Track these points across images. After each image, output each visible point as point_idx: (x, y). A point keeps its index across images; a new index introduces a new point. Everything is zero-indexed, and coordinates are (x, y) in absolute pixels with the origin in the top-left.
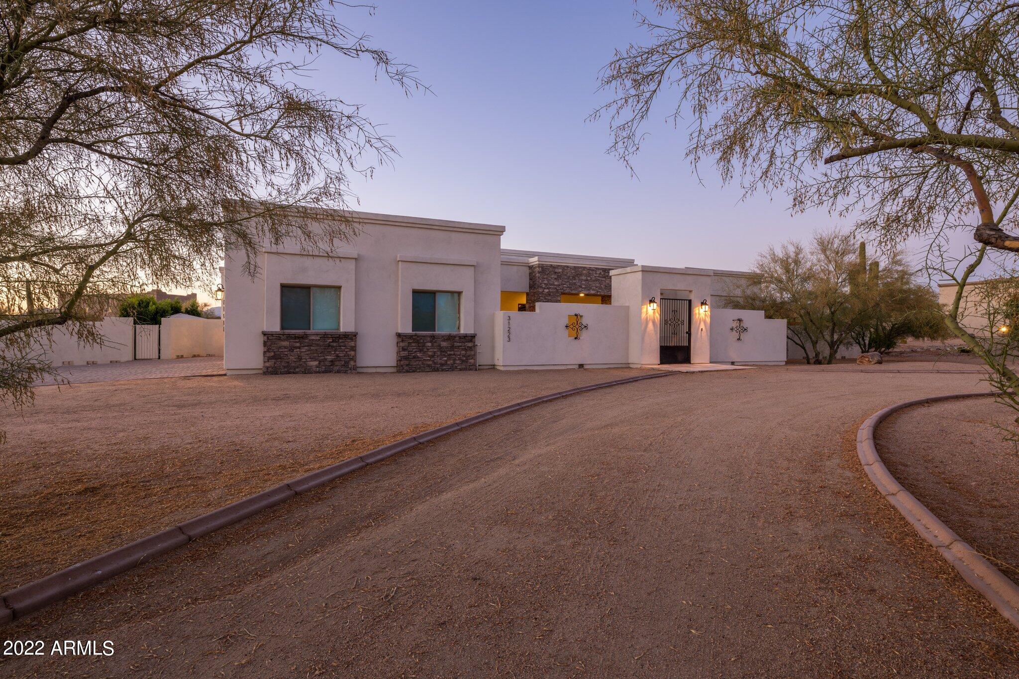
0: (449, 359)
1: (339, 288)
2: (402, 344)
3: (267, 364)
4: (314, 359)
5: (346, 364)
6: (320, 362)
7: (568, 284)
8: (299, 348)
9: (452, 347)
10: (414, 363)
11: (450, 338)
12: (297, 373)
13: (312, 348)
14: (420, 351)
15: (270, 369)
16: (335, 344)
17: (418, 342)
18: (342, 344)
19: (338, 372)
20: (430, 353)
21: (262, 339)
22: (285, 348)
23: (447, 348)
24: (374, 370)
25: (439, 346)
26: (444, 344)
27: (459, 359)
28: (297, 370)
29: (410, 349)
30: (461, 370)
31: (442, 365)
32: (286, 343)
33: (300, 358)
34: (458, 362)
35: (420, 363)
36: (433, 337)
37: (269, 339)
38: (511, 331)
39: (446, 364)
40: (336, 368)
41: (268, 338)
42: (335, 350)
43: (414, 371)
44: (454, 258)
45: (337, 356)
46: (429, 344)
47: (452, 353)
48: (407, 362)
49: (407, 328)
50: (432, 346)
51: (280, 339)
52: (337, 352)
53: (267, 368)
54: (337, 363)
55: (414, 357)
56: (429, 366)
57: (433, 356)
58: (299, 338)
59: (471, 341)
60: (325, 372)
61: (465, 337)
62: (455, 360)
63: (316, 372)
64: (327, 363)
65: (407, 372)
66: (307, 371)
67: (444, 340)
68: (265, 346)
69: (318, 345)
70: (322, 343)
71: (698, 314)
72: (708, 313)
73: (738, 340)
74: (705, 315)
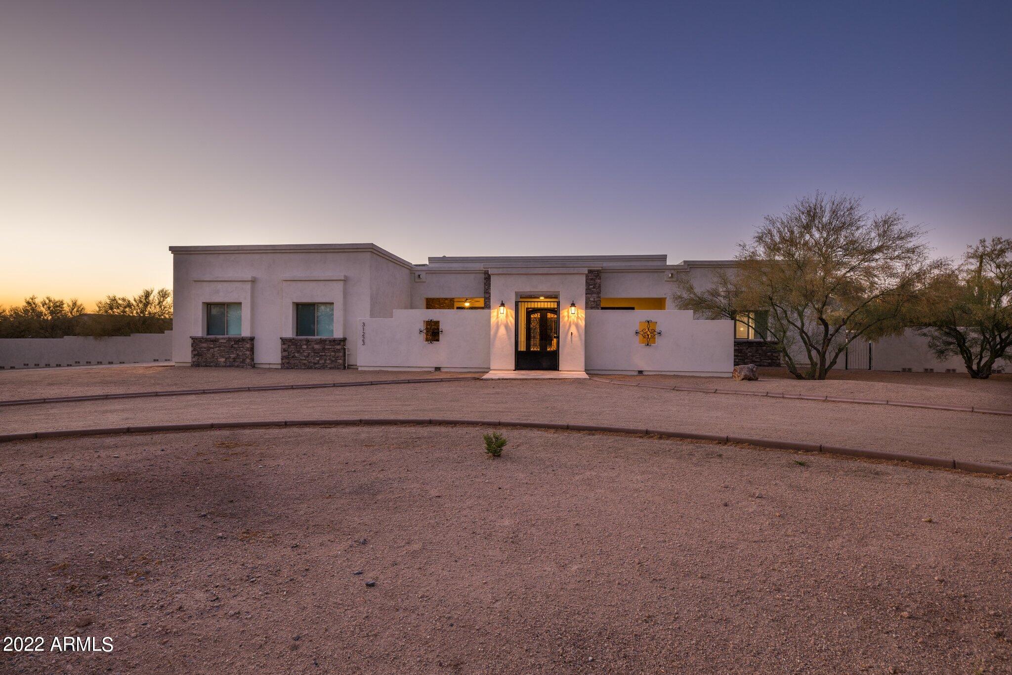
0: (321, 359)
1: (240, 304)
2: (284, 347)
3: (194, 360)
4: (222, 357)
5: (243, 361)
6: (226, 359)
8: (213, 348)
9: (324, 349)
10: (292, 361)
11: (322, 342)
12: (211, 366)
13: (221, 348)
14: (298, 352)
15: (195, 363)
16: (236, 346)
17: (296, 345)
18: (241, 346)
19: (238, 366)
20: (305, 354)
21: (191, 341)
22: (205, 348)
23: (319, 349)
24: (267, 366)
25: (313, 348)
26: (317, 347)
27: (330, 359)
28: (211, 364)
29: (290, 350)
30: (330, 368)
31: (315, 364)
32: (204, 345)
33: (213, 356)
34: (328, 362)
35: (297, 362)
36: (308, 341)
37: (196, 341)
38: (366, 335)
39: (318, 363)
40: (236, 364)
41: (194, 341)
42: (236, 350)
43: (292, 368)
44: (328, 274)
45: (238, 355)
46: (305, 347)
47: (324, 354)
48: (287, 361)
49: (289, 332)
50: (307, 348)
51: (201, 342)
52: (238, 352)
53: (194, 362)
54: (238, 360)
55: (293, 357)
56: (304, 364)
57: (308, 357)
58: (212, 341)
59: (339, 344)
60: (230, 366)
61: (334, 342)
62: (325, 360)
63: (223, 366)
64: (231, 360)
65: (288, 368)
66: (217, 365)
67: (317, 343)
68: (192, 346)
69: (225, 346)
70: (227, 345)
71: (568, 317)
72: (582, 316)
73: (648, 345)
74: (578, 318)
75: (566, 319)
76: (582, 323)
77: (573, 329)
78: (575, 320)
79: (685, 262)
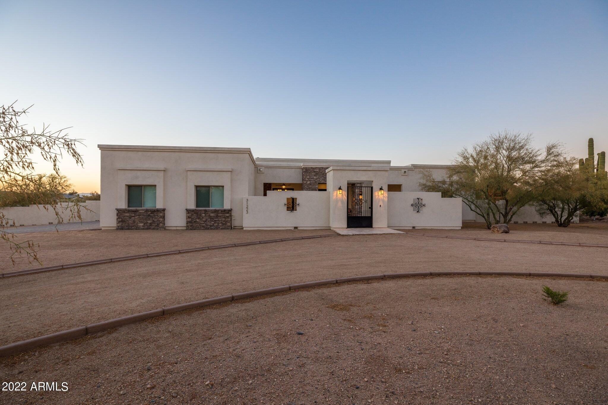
0: (215, 223)
1: (155, 186)
2: (188, 215)
3: (118, 225)
4: (141, 222)
5: (158, 225)
6: (144, 224)
7: (323, 178)
8: (134, 217)
9: (217, 217)
10: (194, 225)
11: (216, 211)
12: (132, 229)
13: (140, 217)
14: (199, 218)
15: (120, 227)
16: (152, 215)
17: (197, 214)
18: (156, 215)
19: (154, 229)
20: (204, 220)
21: (116, 212)
22: (127, 217)
23: (214, 217)
24: (175, 228)
25: (210, 215)
26: (212, 215)
27: (221, 223)
28: (133, 228)
29: (193, 217)
30: (222, 229)
31: (211, 226)
32: (127, 214)
33: (134, 222)
34: (220, 224)
35: (199, 225)
36: (206, 211)
37: (120, 212)
38: (249, 207)
39: (213, 225)
40: (152, 227)
41: (119, 212)
42: (152, 218)
43: (195, 229)
44: (220, 167)
45: (153, 221)
46: (204, 215)
47: (217, 219)
48: (191, 224)
49: (192, 205)
50: (205, 216)
51: (125, 212)
52: (153, 219)
53: (118, 226)
54: (153, 224)
55: (195, 222)
56: (203, 226)
57: (206, 221)
58: (134, 212)
59: (228, 213)
60: (147, 229)
61: (225, 211)
62: (218, 223)
63: (142, 229)
64: (148, 225)
65: (191, 229)
66: (138, 228)
67: (212, 213)
68: (117, 216)
69: (143, 215)
70: (145, 214)
71: (378, 196)
72: (386, 195)
73: (418, 212)
74: (384, 196)
75: (377, 197)
76: (386, 199)
77: (381, 203)
78: (382, 198)
79: (412, 165)
